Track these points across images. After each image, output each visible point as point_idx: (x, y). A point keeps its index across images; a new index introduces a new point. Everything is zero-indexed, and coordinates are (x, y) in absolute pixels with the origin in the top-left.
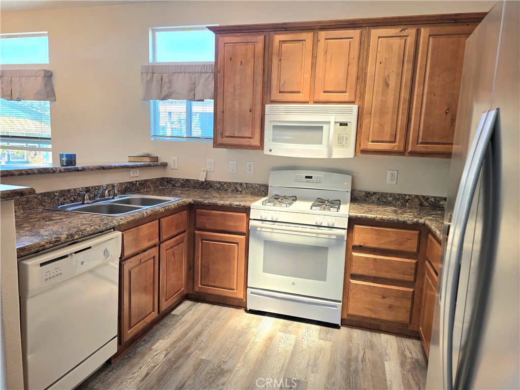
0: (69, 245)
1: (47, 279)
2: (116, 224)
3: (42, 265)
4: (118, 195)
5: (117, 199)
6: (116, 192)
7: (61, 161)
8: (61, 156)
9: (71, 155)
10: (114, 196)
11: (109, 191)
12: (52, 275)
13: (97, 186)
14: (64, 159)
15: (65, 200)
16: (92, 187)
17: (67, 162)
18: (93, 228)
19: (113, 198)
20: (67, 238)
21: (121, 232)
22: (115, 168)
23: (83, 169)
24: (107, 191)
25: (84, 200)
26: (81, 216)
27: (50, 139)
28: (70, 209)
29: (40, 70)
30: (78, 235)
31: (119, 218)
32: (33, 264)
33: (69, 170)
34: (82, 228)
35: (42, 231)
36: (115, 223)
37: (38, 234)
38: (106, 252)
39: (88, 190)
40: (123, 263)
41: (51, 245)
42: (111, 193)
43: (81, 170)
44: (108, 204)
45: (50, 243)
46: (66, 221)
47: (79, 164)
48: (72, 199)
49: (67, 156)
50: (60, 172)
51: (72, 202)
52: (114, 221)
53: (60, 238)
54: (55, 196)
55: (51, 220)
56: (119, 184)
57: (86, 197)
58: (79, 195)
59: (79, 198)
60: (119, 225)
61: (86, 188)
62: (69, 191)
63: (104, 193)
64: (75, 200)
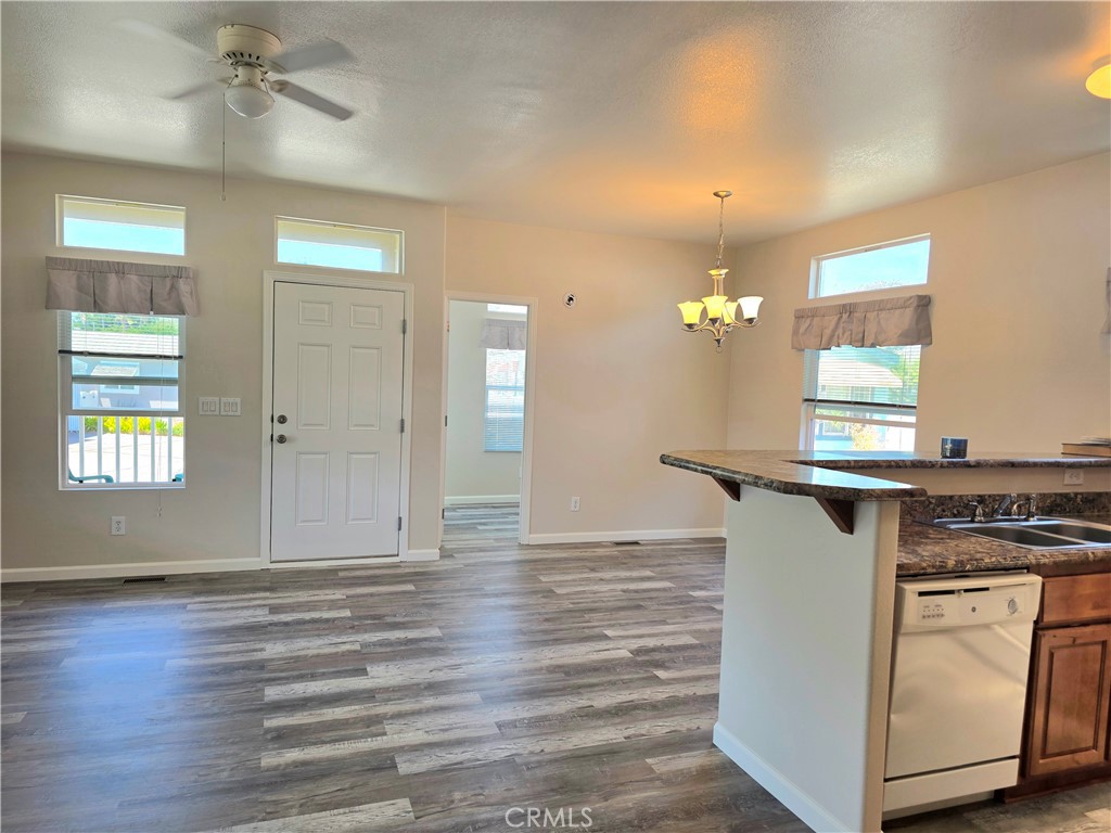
0: (956, 577)
1: (924, 617)
2: (1034, 561)
3: (921, 594)
4: (1037, 515)
5: (1033, 522)
6: (1033, 509)
7: (943, 450)
8: (944, 441)
9: (960, 441)
10: (1029, 516)
11: (1019, 506)
12: (931, 613)
13: (998, 495)
14: (949, 446)
15: (944, 511)
16: (990, 496)
17: (952, 451)
18: (993, 559)
19: (1026, 520)
20: (956, 565)
21: (1040, 578)
22: (1035, 465)
23: (978, 465)
24: (1015, 507)
25: (975, 515)
26: (973, 539)
27: (915, 407)
28: (953, 527)
29: (911, 298)
30: (972, 565)
31: (1039, 553)
32: (911, 588)
33: (954, 465)
34: (978, 556)
35: (919, 550)
36: (1031, 559)
37: (914, 552)
38: (1012, 603)
39: (981, 499)
40: (1040, 633)
41: (934, 571)
42: (1023, 510)
43: (974, 466)
44: (1016, 527)
45: (933, 567)
46: (953, 543)
47: (971, 457)
48: (955, 512)
49: (953, 441)
50: (942, 466)
51: (955, 516)
52: (1030, 557)
53: (946, 563)
54: (930, 503)
55: (928, 538)
56: (1040, 494)
57: (979, 511)
58: (966, 506)
59: (966, 512)
60: (1038, 565)
61: (979, 496)
62: (951, 497)
63: (1011, 510)
64: (959, 515)
